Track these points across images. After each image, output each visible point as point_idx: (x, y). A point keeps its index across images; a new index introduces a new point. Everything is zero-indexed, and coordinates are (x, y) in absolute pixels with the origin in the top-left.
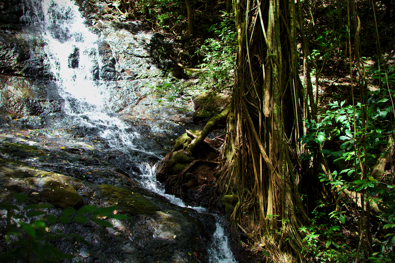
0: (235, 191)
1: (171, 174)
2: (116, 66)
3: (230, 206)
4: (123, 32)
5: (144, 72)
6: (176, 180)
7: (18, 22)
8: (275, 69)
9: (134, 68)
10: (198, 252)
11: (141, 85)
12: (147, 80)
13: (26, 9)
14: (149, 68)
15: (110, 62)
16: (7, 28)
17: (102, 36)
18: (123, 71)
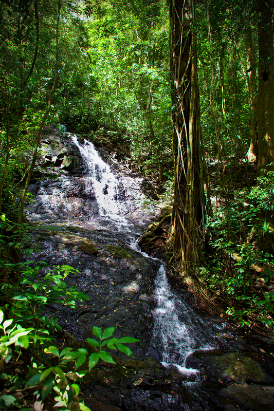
0: (172, 251)
1: (144, 242)
2: (126, 194)
3: (169, 257)
4: (130, 178)
5: (138, 197)
6: (146, 245)
7: (81, 173)
8: (190, 192)
9: (134, 195)
10: (150, 278)
11: (136, 203)
12: (140, 200)
13: (85, 167)
14: (141, 195)
15: (122, 192)
16: (76, 176)
17: (120, 180)
18: (129, 196)
